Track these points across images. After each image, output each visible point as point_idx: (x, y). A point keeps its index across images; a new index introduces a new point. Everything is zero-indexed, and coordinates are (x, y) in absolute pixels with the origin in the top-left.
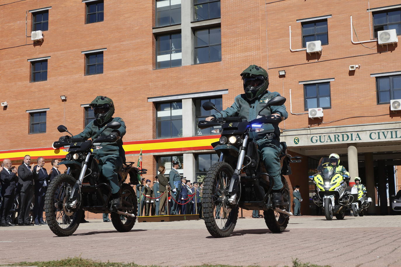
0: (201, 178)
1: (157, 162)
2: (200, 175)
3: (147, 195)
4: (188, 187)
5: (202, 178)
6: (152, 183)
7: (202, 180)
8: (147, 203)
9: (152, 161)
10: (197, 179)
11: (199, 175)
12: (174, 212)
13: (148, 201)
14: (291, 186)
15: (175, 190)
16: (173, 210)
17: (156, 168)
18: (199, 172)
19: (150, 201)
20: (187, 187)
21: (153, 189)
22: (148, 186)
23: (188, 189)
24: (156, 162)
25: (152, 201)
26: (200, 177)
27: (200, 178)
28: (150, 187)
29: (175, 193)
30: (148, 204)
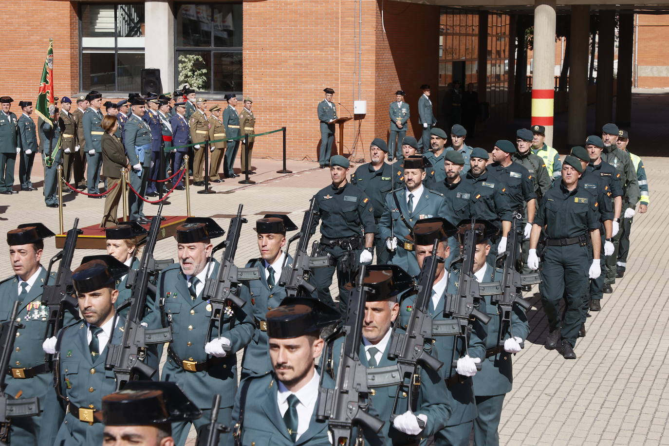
0: (186, 60)
1: (80, 18)
2: (186, 52)
3: (65, 136)
4: (164, 118)
5: (190, 61)
6: (74, 101)
7: (190, 65)
8: (66, 153)
9: (69, 15)
10: (177, 62)
11: (182, 52)
12: (136, 215)
13: (68, 150)
14: (399, 85)
15: (138, 166)
16: (136, 213)
17: (77, 31)
18: (182, 48)
19: (73, 148)
20: (161, 118)
21: (78, 118)
22: (67, 113)
23: (164, 121)
24: (77, 18)
25: (77, 149)
26: (186, 58)
27: (184, 62)
28: (71, 112)
29: (139, 174)
30: (68, 156)
